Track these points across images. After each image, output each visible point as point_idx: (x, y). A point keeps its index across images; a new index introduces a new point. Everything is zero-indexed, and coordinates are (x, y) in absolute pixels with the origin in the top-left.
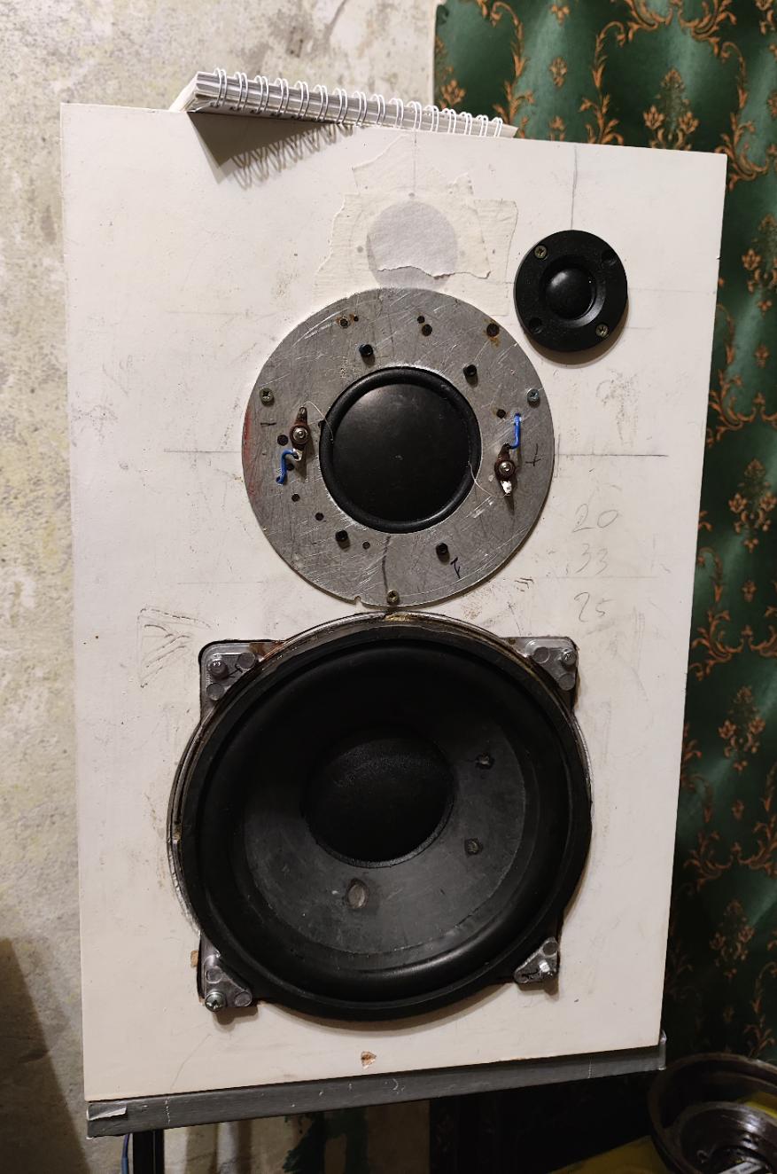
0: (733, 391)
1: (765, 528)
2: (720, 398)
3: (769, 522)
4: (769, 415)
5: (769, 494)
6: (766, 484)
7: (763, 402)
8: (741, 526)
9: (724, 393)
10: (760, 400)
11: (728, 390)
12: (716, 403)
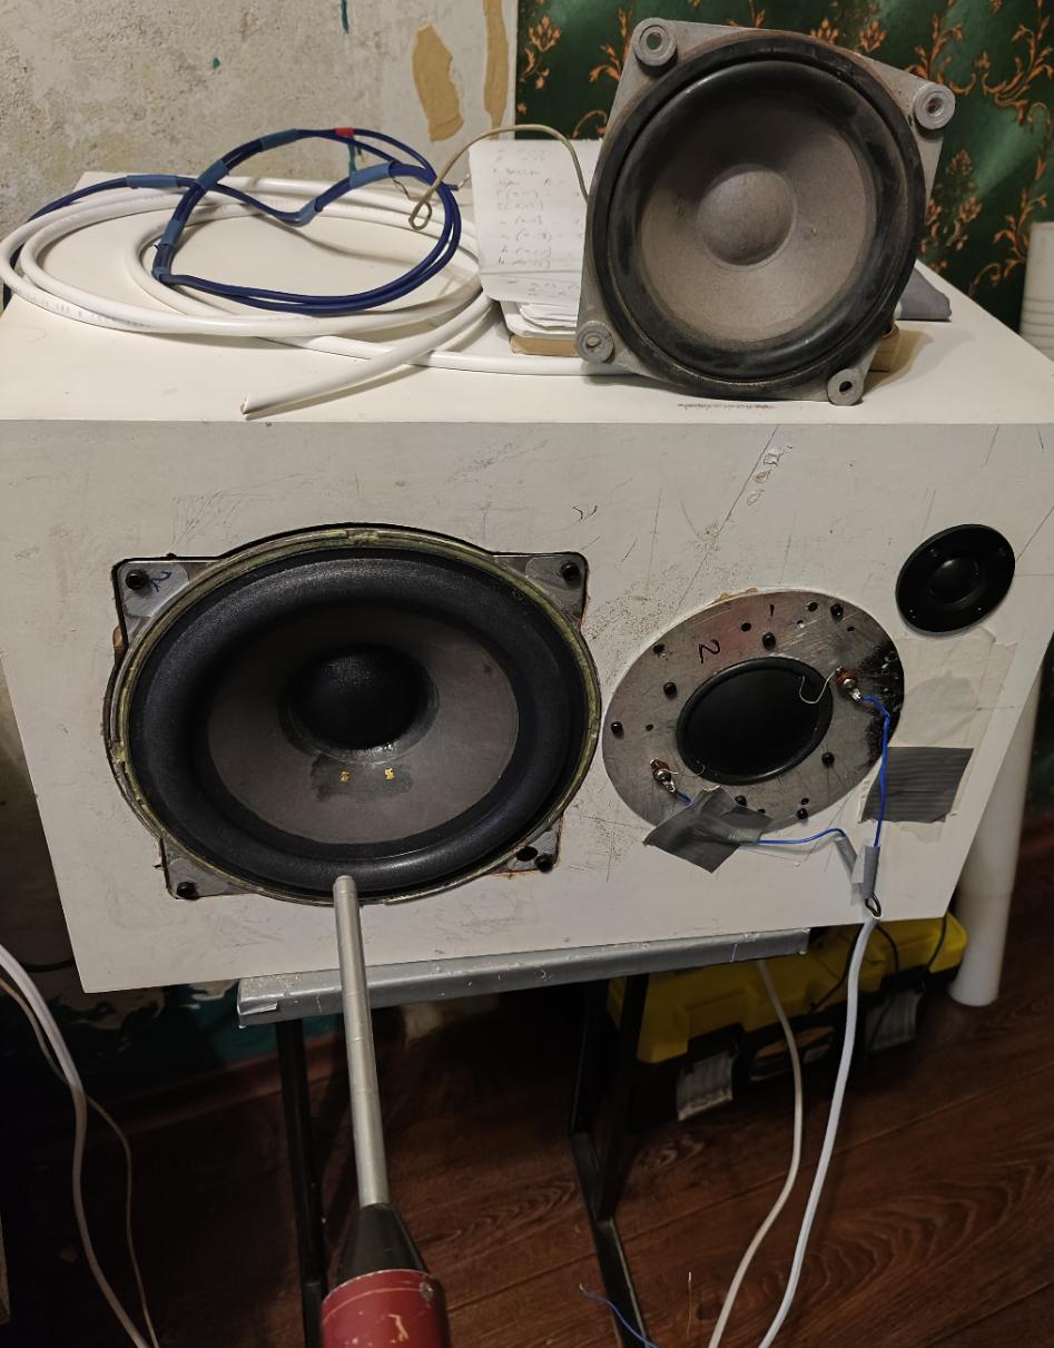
0: (948, 49)
1: (960, 246)
2: (929, 59)
3: (965, 238)
4: (993, 87)
5: (973, 200)
6: (971, 185)
7: (987, 65)
8: (929, 244)
9: (936, 51)
10: (984, 63)
11: (943, 45)
12: (923, 66)
